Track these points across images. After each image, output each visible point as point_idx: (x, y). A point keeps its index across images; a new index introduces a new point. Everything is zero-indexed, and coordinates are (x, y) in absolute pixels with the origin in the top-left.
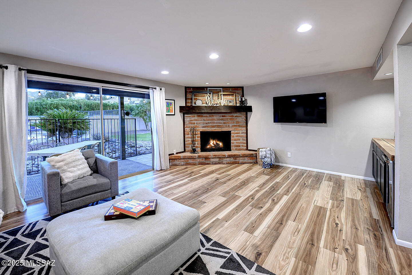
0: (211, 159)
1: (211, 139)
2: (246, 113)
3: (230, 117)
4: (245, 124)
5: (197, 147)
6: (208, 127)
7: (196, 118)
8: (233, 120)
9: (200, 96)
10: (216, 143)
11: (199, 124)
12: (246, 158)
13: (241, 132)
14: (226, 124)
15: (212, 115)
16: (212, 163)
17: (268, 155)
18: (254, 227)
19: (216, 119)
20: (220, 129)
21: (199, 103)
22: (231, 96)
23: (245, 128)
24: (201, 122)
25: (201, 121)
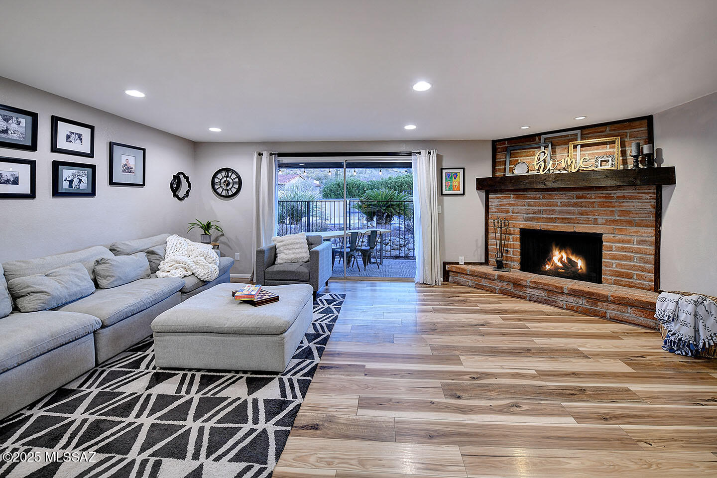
0: (527, 289)
1: (554, 248)
2: (657, 190)
3: (600, 198)
4: (651, 219)
5: (512, 259)
6: (537, 220)
7: (512, 200)
8: (609, 207)
9: (524, 154)
10: (568, 258)
11: (518, 213)
12: (629, 309)
13: (635, 239)
14: (587, 215)
15: (550, 195)
16: (531, 297)
17: (683, 316)
18: (381, 404)
19: (559, 204)
20: (569, 226)
21: (519, 171)
22: (608, 146)
23: (651, 231)
24: (521, 210)
25: (522, 206)
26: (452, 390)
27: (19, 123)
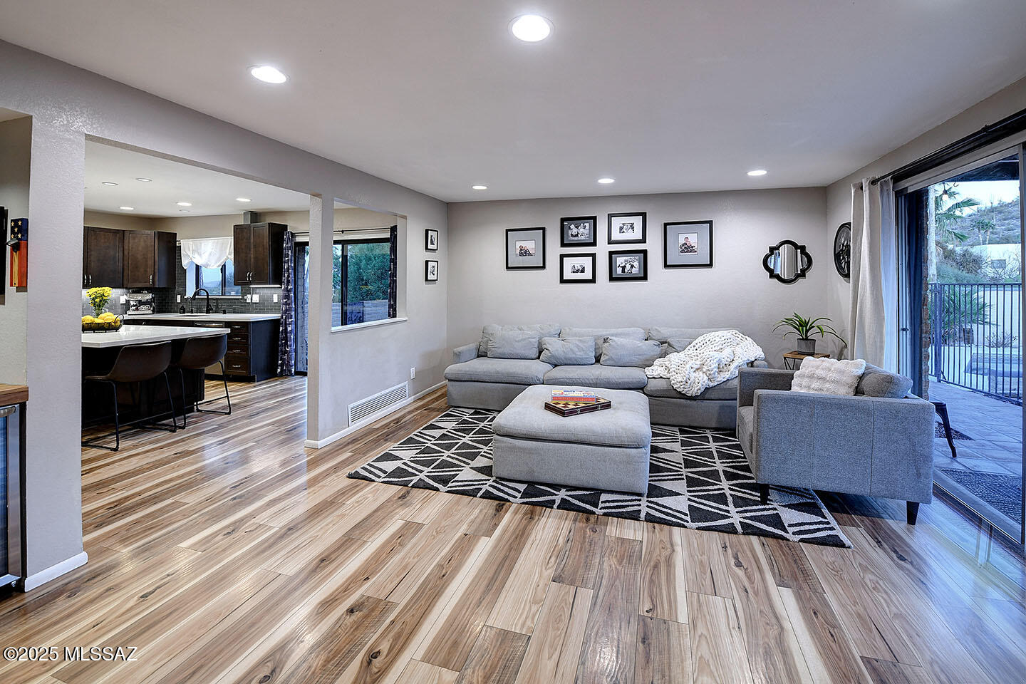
26: (373, 610)
27: (585, 227)
